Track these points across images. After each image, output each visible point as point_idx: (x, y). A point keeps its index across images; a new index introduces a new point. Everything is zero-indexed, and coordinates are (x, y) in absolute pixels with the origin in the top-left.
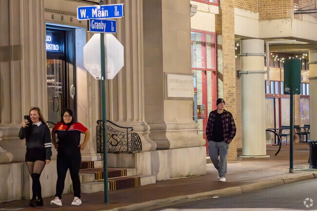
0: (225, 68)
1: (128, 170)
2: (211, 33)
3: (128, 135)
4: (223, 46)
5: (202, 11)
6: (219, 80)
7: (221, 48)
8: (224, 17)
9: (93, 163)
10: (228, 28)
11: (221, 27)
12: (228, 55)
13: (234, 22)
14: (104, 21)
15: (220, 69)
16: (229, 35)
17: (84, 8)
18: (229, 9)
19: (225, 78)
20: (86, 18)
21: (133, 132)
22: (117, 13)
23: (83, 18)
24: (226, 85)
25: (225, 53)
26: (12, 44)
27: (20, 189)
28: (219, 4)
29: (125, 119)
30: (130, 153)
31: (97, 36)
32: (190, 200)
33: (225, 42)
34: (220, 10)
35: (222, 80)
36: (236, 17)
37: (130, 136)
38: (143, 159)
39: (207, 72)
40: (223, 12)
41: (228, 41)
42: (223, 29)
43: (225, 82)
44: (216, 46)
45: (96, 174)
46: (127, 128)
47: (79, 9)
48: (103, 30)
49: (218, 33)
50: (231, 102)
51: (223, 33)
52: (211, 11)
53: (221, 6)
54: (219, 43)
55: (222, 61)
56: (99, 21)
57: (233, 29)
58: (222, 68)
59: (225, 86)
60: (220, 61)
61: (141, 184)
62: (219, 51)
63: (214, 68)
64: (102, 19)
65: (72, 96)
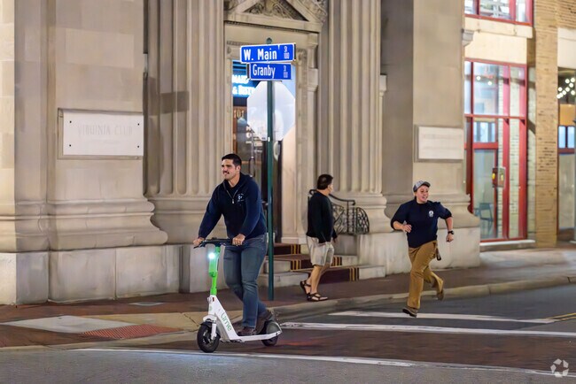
0: (540, 115)
1: (343, 257)
2: (519, 66)
3: (348, 210)
4: (537, 84)
5: (504, 35)
6: (530, 132)
7: (534, 86)
8: (539, 42)
9: (298, 247)
10: (547, 58)
11: (535, 57)
12: (544, 97)
13: (556, 50)
14: (272, 66)
15: (532, 117)
16: (547, 67)
17: (248, 48)
18: (549, 30)
19: (538, 130)
20: (251, 61)
21: (355, 206)
22: (287, 55)
23: (247, 61)
24: (540, 139)
25: (539, 94)
26: (176, 90)
27: (176, 278)
28: (532, 24)
29: (349, 189)
30: (351, 234)
31: (263, 85)
32: (395, 301)
33: (541, 78)
34: (534, 32)
35: (534, 133)
36: (559, 41)
37: (351, 211)
38: (370, 244)
39: (511, 121)
40: (538, 34)
41: (545, 77)
42: (538, 59)
43: (538, 134)
44: (527, 84)
45: (292, 262)
46: (348, 201)
47: (243, 49)
48: (270, 77)
49: (531, 64)
50: (548, 164)
51: (537, 65)
52: (518, 34)
53: (535, 26)
54: (531, 79)
55: (534, 105)
56: (265, 65)
57: (555, 59)
58: (534, 114)
59: (539, 141)
60: (532, 104)
61: (360, 278)
62: (531, 90)
63: (523, 116)
64: (269, 62)
65: (276, 157)
